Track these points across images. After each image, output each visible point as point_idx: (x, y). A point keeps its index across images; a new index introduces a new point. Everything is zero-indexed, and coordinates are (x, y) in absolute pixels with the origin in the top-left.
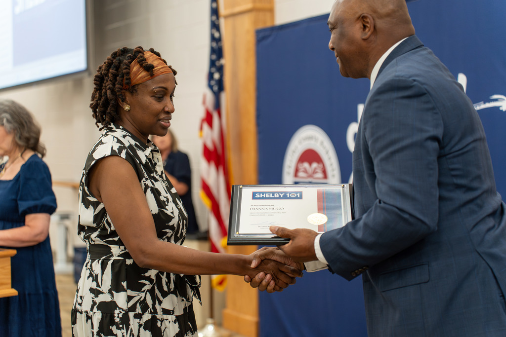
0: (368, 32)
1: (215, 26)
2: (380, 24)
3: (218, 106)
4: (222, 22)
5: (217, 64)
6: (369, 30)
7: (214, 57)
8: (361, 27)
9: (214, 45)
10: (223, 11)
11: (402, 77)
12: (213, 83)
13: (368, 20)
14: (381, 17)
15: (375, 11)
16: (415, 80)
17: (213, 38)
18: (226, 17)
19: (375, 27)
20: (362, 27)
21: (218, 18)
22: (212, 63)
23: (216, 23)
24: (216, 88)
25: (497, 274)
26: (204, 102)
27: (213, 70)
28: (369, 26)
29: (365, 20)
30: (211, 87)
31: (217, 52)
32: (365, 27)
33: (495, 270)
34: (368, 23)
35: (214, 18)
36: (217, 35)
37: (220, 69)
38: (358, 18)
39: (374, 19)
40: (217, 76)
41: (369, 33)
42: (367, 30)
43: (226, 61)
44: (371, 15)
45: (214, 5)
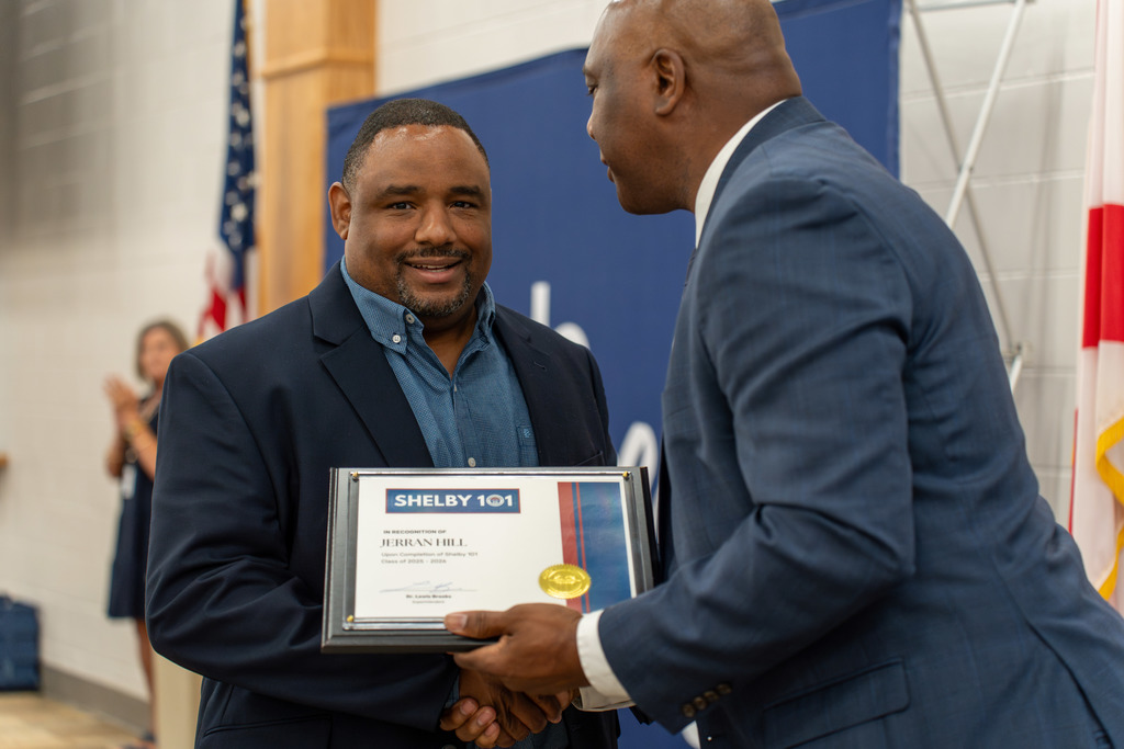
0: (669, 97)
1: (240, 98)
2: (701, 73)
3: (239, 282)
4: (259, 91)
5: (241, 186)
6: (673, 93)
7: (236, 168)
8: (653, 85)
9: (237, 140)
10: (260, 63)
11: (791, 174)
12: (231, 228)
13: (672, 66)
14: (704, 57)
15: (688, 43)
16: (824, 182)
17: (234, 126)
18: (271, 78)
19: (688, 81)
20: (657, 83)
21: (247, 78)
22: (231, 183)
23: (242, 92)
24: (237, 241)
25: (1085, 684)
26: (209, 272)
27: (233, 196)
28: (672, 79)
29: (665, 65)
30: (225, 237)
31: (242, 158)
32: (663, 83)
33: (1080, 674)
34: (670, 73)
35: (239, 78)
36: (242, 118)
37: (249, 197)
38: (648, 61)
39: (685, 63)
40: (239, 212)
41: (672, 100)
42: (667, 92)
43: (263, 179)
44: (678, 53)
45: (240, 50)
